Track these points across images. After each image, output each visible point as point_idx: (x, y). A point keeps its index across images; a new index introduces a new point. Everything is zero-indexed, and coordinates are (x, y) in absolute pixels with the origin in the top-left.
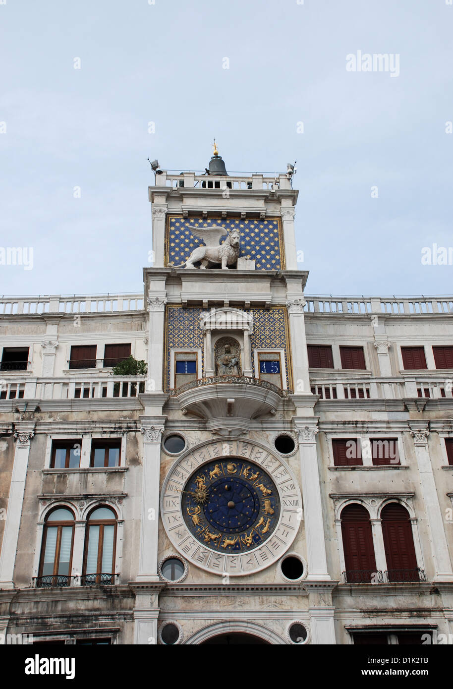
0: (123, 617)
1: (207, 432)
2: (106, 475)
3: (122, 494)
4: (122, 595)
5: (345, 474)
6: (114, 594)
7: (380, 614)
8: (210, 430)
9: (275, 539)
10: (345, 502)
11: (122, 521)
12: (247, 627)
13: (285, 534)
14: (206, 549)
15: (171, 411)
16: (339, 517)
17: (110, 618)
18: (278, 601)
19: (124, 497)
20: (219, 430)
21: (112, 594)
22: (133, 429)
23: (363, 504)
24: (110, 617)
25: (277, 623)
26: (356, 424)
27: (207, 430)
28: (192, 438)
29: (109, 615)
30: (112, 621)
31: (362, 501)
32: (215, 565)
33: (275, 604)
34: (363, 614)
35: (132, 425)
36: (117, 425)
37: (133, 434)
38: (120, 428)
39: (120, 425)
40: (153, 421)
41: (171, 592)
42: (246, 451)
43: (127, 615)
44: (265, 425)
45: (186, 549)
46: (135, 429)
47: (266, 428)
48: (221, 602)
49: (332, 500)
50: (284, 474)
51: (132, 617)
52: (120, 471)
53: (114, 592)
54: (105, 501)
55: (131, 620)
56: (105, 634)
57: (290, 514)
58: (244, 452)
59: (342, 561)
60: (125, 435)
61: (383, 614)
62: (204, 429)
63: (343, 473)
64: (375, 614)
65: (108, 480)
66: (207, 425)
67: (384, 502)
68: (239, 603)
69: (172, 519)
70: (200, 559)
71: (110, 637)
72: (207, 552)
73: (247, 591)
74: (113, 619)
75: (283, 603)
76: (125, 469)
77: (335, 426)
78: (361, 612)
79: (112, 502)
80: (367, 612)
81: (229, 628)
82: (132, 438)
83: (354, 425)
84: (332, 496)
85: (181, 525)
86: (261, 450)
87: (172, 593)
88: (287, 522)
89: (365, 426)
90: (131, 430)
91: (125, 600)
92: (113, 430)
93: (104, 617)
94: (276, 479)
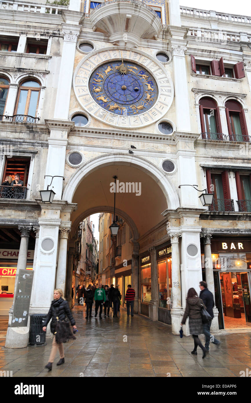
0: (41, 145)
1: (109, 43)
2: (35, 60)
3: (46, 71)
4: (41, 131)
5: (202, 80)
6: (35, 130)
7: (224, 159)
8: (112, 42)
9: (154, 110)
10: (202, 95)
11: (44, 88)
12: (132, 159)
13: (161, 108)
14: (105, 110)
15: (85, 28)
16: (197, 102)
17: (31, 145)
18: (155, 146)
19: (47, 74)
20: (118, 42)
21: (34, 130)
22: (57, 35)
23: (214, 98)
24: (31, 144)
25: (154, 159)
26: (210, 52)
27: (110, 42)
28: (99, 45)
29: (30, 143)
30: (32, 147)
31: (213, 96)
32: (110, 120)
33: (153, 148)
34: (212, 159)
35: (56, 32)
36: (46, 31)
37: (57, 38)
38: (48, 33)
39: (48, 31)
41: (78, 133)
42: (136, 58)
43: (44, 144)
44: (150, 44)
45: (91, 109)
46: (59, 36)
47: (151, 46)
48: (114, 143)
49: (193, 93)
50: (162, 74)
51: (47, 146)
52: (45, 58)
53: (35, 129)
54: (33, 74)
55: (47, 148)
56: (27, 154)
57: (165, 97)
58: (135, 58)
59: (199, 128)
60: (51, 38)
61: (225, 160)
62: (108, 41)
63: (201, 79)
64: (220, 159)
65: (37, 63)
66: (110, 38)
67: (227, 98)
68: (127, 145)
69: (81, 91)
70: (101, 116)
71: (30, 156)
72: (105, 113)
73: (133, 138)
74: (33, 145)
75: (159, 148)
76: (49, 57)
77: (196, 52)
78: (211, 158)
79: (38, 76)
80: (216, 158)
81: (119, 159)
82: (56, 41)
83: (209, 53)
84: (193, 90)
85: (87, 95)
86: (146, 58)
88: (163, 101)
89: (216, 54)
90: (56, 35)
91: (43, 135)
92: (43, 34)
93: (26, 144)
94: (156, 76)
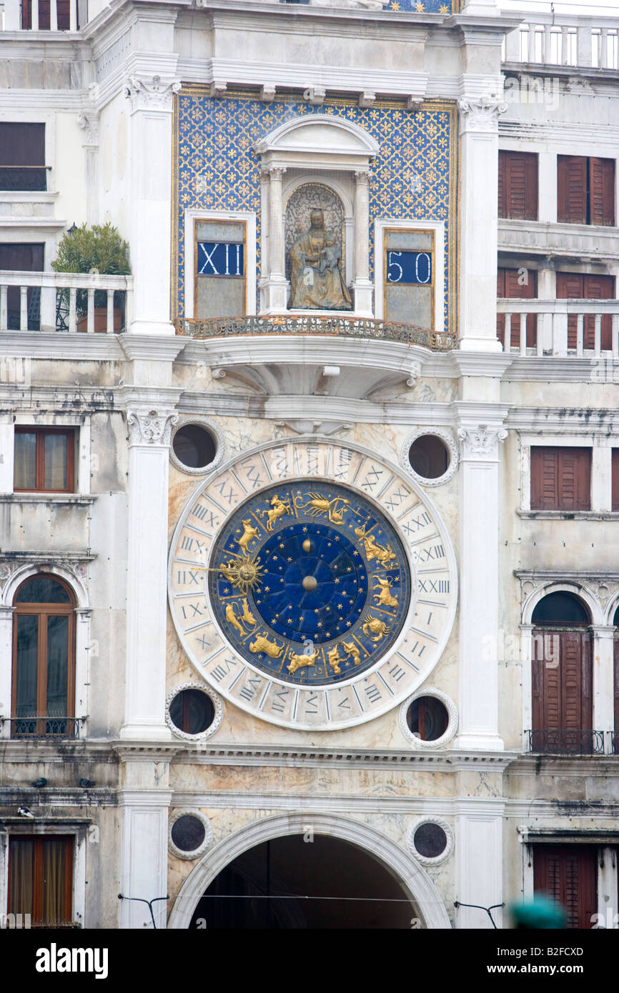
0: (96, 798)
1: (263, 422)
2: (49, 511)
3: (88, 555)
4: (94, 757)
5: (551, 527)
6: (79, 755)
7: (589, 810)
8: (273, 417)
9: (397, 661)
10: (544, 588)
11: (88, 611)
12: (335, 826)
13: (418, 650)
14: (257, 675)
16: (528, 618)
17: (72, 800)
18: (395, 781)
20: (294, 421)
21: (75, 755)
22: (104, 408)
23: (581, 593)
24: (71, 797)
25: (393, 820)
26: (588, 415)
27: (266, 416)
28: (233, 434)
29: (69, 794)
30: (76, 805)
31: (579, 587)
32: (275, 706)
33: (390, 785)
34: (556, 809)
35: (101, 398)
36: (71, 398)
38: (77, 403)
39: (78, 397)
40: (153, 397)
41: (191, 756)
42: (347, 468)
43: (105, 795)
44: (391, 412)
45: (219, 674)
46: (109, 408)
47: (393, 418)
48: (287, 778)
49: (518, 584)
50: (424, 523)
51: (115, 799)
53: (78, 751)
54: (52, 567)
55: (112, 805)
56: (64, 828)
57: (430, 608)
58: (343, 470)
59: (527, 710)
60: (88, 419)
61: (595, 810)
62: (260, 414)
63: (547, 525)
65: (55, 521)
66: (267, 406)
68: (321, 782)
69: (190, 611)
70: (247, 694)
71: (72, 832)
72: (260, 681)
73: (338, 761)
74: (78, 801)
75: (406, 785)
76: (89, 500)
77: (541, 417)
78: (553, 806)
79: (66, 570)
82: (103, 428)
83: (584, 418)
84: (519, 574)
85: (208, 624)
86: (378, 468)
87: (192, 758)
88: (422, 627)
89: (607, 420)
90: (101, 408)
91: (98, 767)
93: (60, 797)
94: (405, 534)
